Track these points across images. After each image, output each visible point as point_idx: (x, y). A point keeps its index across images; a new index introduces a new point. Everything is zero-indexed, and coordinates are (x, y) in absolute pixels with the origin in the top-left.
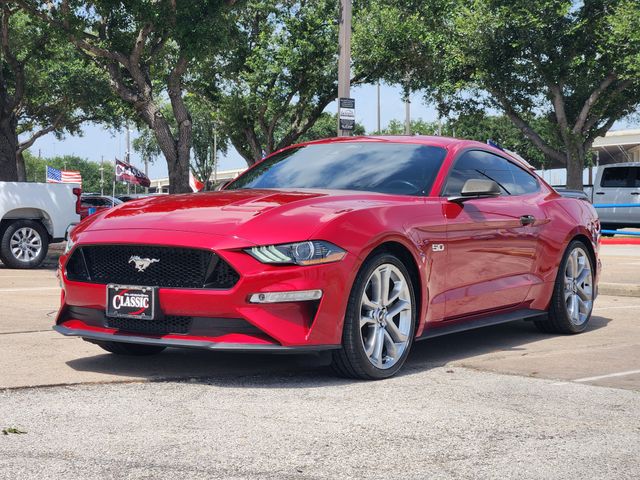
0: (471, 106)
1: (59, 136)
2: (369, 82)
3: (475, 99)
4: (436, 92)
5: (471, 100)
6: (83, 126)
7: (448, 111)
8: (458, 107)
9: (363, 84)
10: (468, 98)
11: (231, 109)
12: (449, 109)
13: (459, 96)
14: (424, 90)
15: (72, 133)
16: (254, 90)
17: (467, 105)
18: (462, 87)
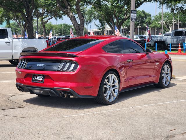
0: (182, 9)
1: (56, 19)
2: (149, 1)
3: (183, 6)
4: (170, 5)
5: (181, 7)
6: (63, 16)
7: (174, 11)
8: (177, 9)
9: (147, 2)
10: (181, 6)
11: (105, 11)
12: (174, 10)
13: (178, 6)
14: (166, 4)
15: (60, 18)
16: (112, 5)
17: (180, 9)
18: (178, 3)
